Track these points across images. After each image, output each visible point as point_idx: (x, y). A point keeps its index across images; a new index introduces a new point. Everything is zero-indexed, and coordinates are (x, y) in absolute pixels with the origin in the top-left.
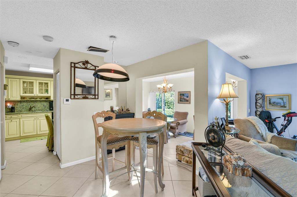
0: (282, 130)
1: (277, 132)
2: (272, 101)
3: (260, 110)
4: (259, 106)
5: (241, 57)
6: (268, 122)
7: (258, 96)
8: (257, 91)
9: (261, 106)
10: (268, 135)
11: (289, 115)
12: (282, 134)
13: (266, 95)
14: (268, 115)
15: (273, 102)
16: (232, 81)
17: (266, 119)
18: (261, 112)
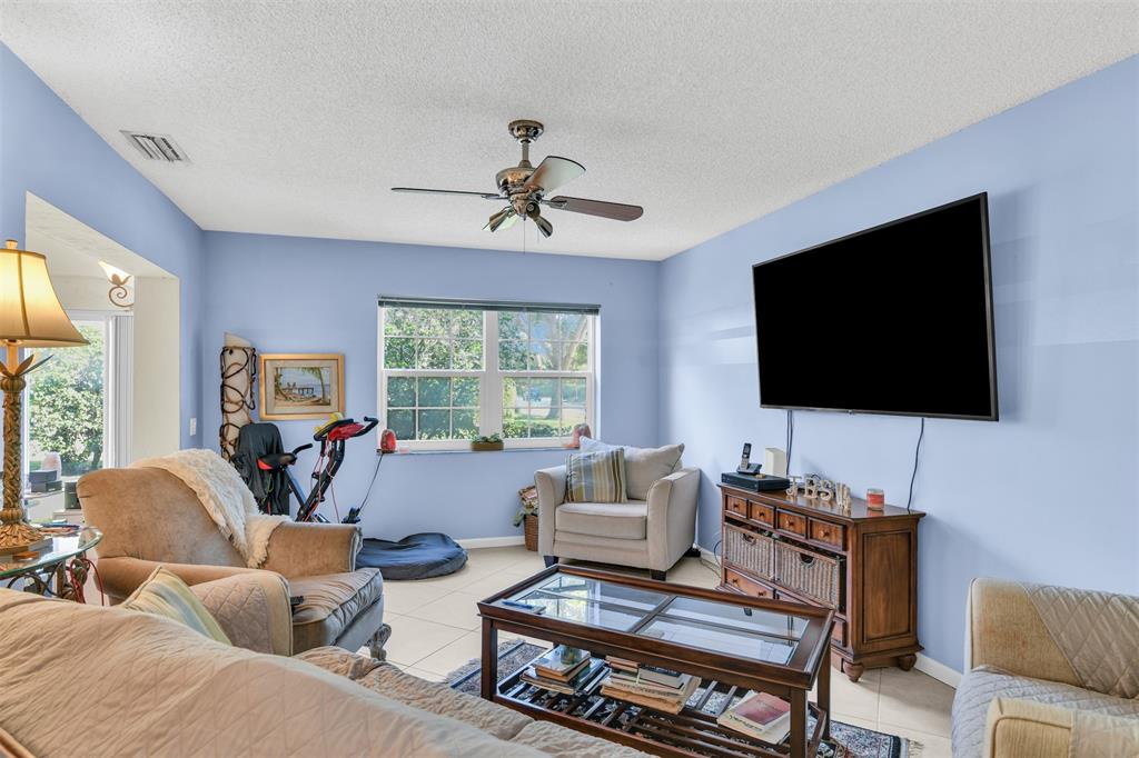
0: (314, 494)
1: (299, 507)
2: (284, 381)
3: (239, 418)
4: (237, 403)
5: (133, 136)
6: (270, 471)
7: (230, 359)
8: (226, 334)
9: (244, 402)
10: (256, 530)
11: (335, 433)
12: (315, 513)
13: (264, 357)
14: (269, 440)
15: (289, 384)
16: (110, 271)
17: (261, 457)
18: (243, 430)
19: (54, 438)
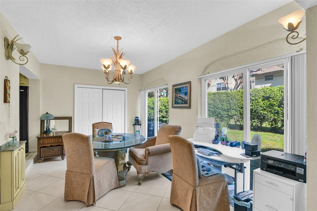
19: (272, 122)
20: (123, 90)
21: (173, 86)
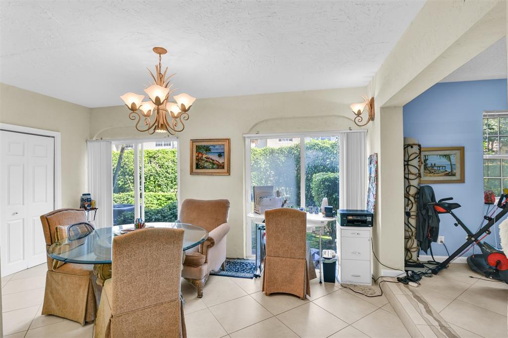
3: (416, 183)
4: (415, 175)
9: (419, 174)
14: (431, 195)
16: (356, 108)
20: (50, 137)
21: (193, 142)
